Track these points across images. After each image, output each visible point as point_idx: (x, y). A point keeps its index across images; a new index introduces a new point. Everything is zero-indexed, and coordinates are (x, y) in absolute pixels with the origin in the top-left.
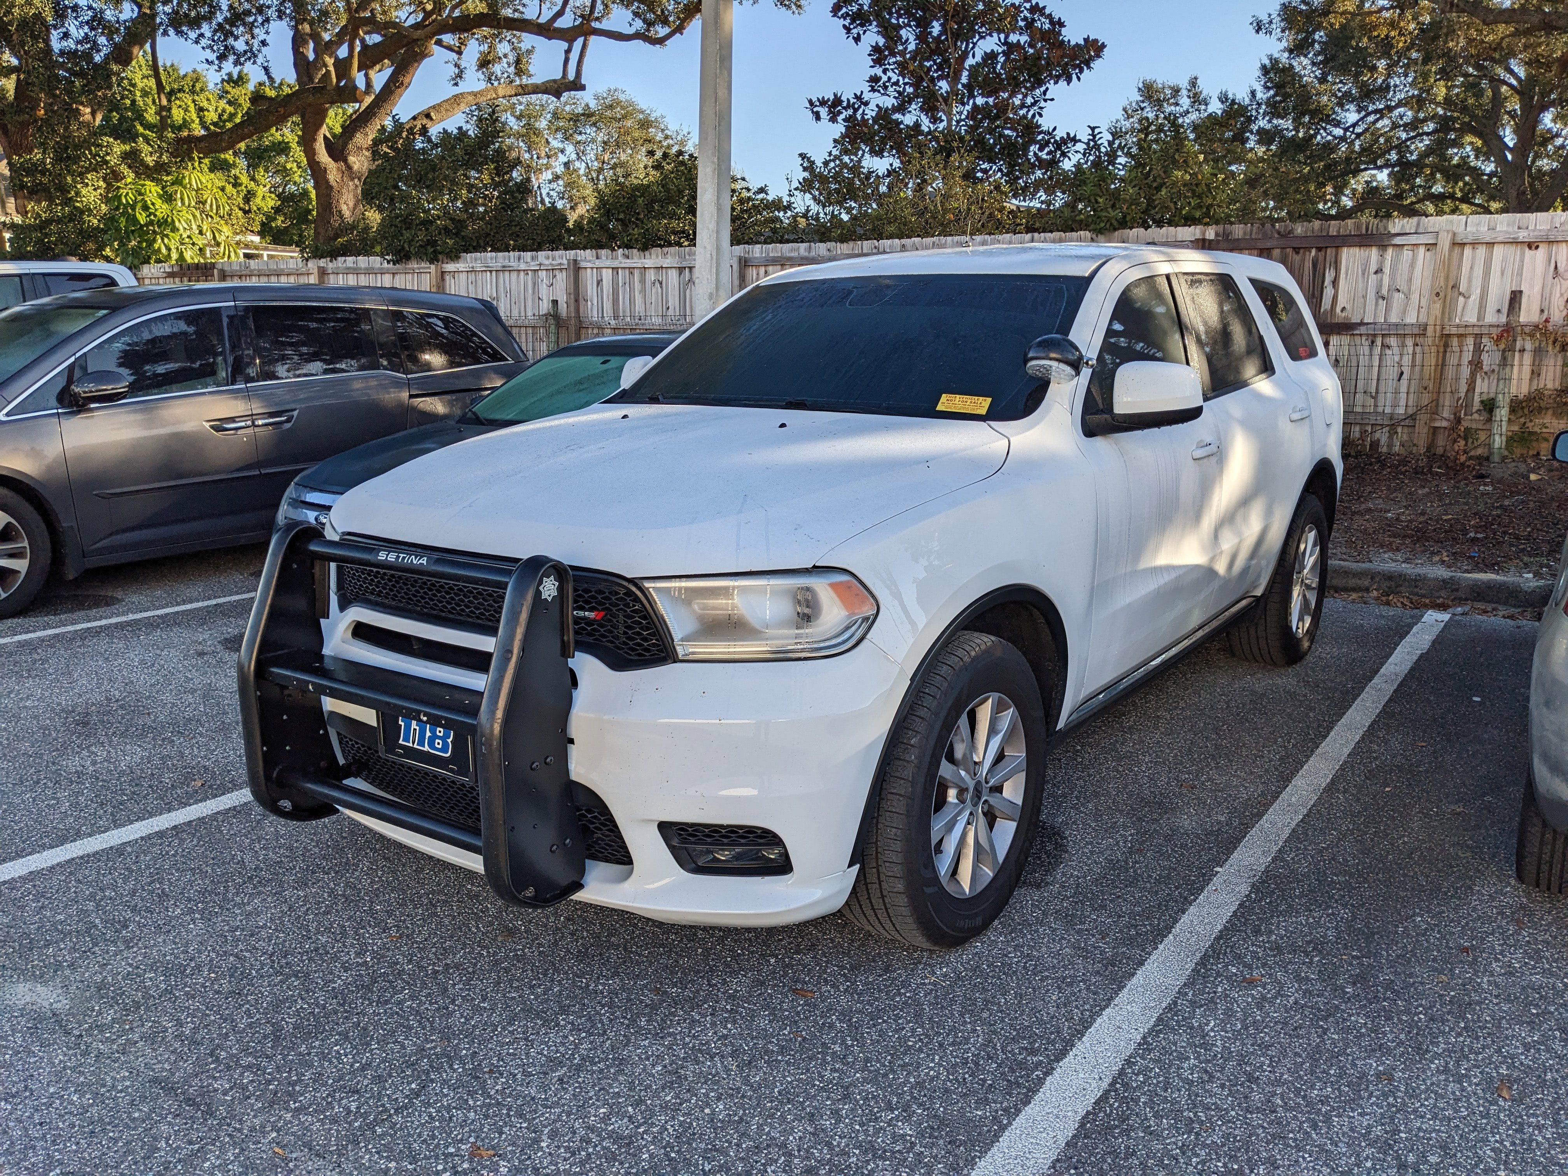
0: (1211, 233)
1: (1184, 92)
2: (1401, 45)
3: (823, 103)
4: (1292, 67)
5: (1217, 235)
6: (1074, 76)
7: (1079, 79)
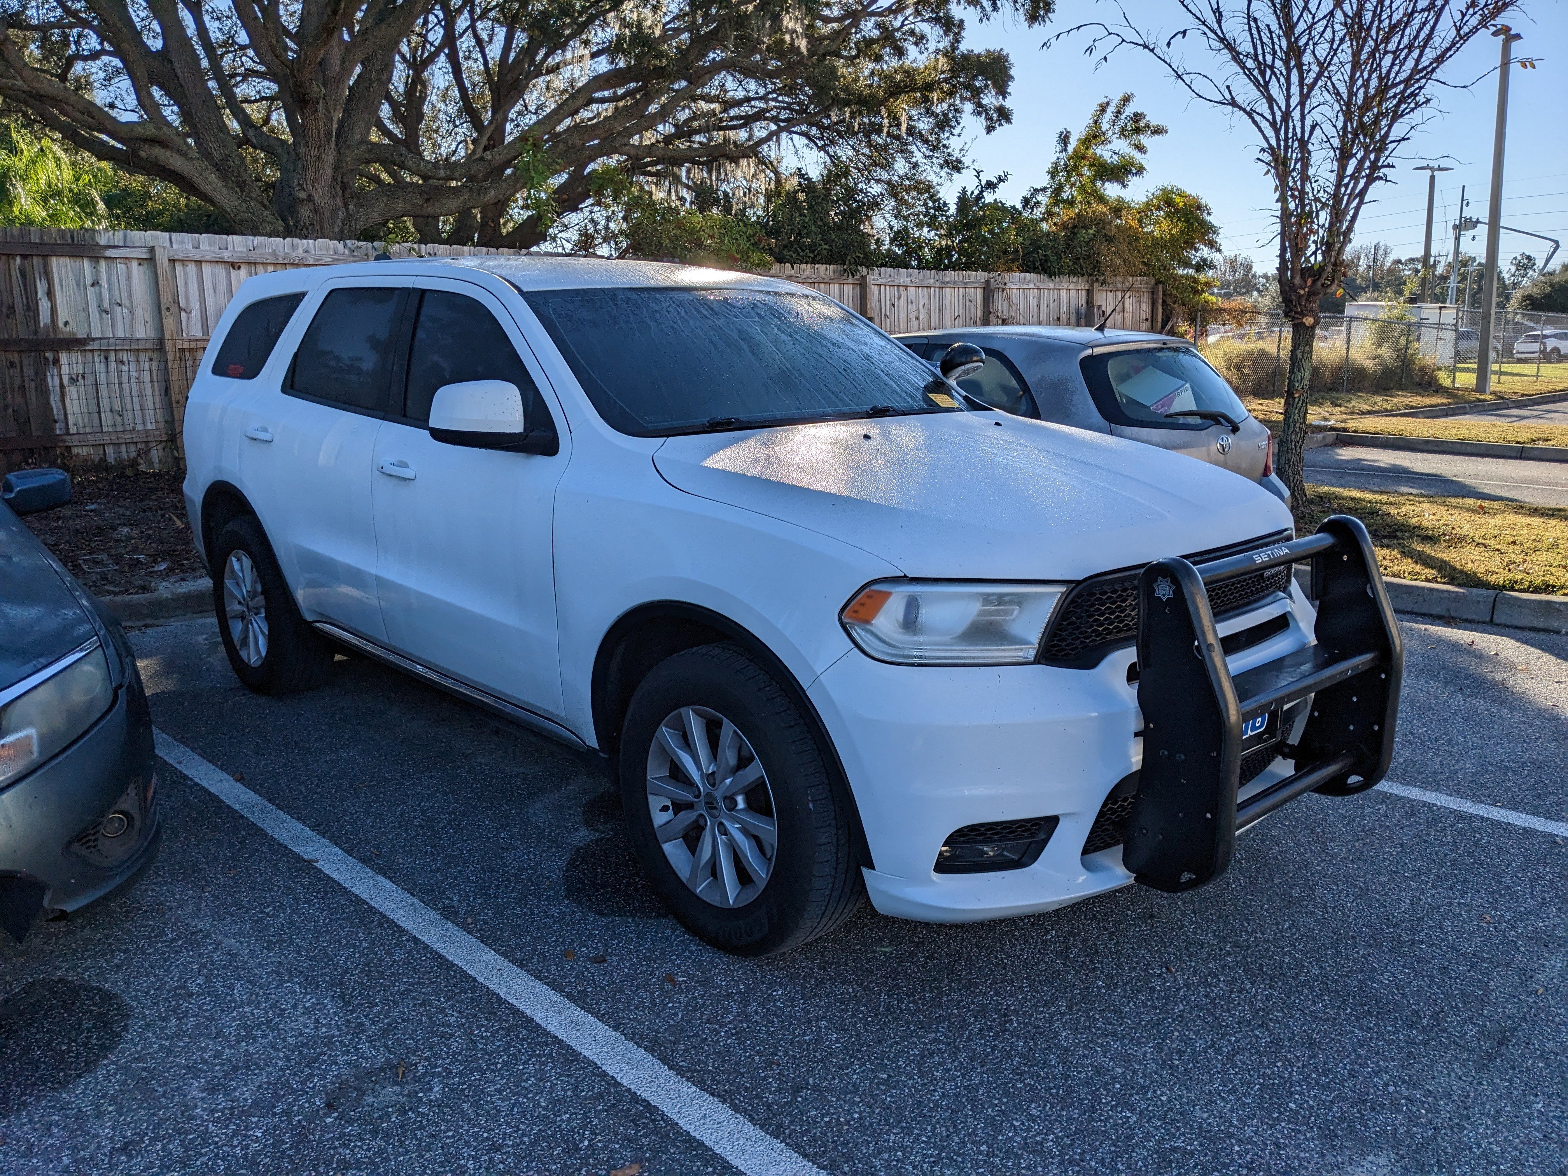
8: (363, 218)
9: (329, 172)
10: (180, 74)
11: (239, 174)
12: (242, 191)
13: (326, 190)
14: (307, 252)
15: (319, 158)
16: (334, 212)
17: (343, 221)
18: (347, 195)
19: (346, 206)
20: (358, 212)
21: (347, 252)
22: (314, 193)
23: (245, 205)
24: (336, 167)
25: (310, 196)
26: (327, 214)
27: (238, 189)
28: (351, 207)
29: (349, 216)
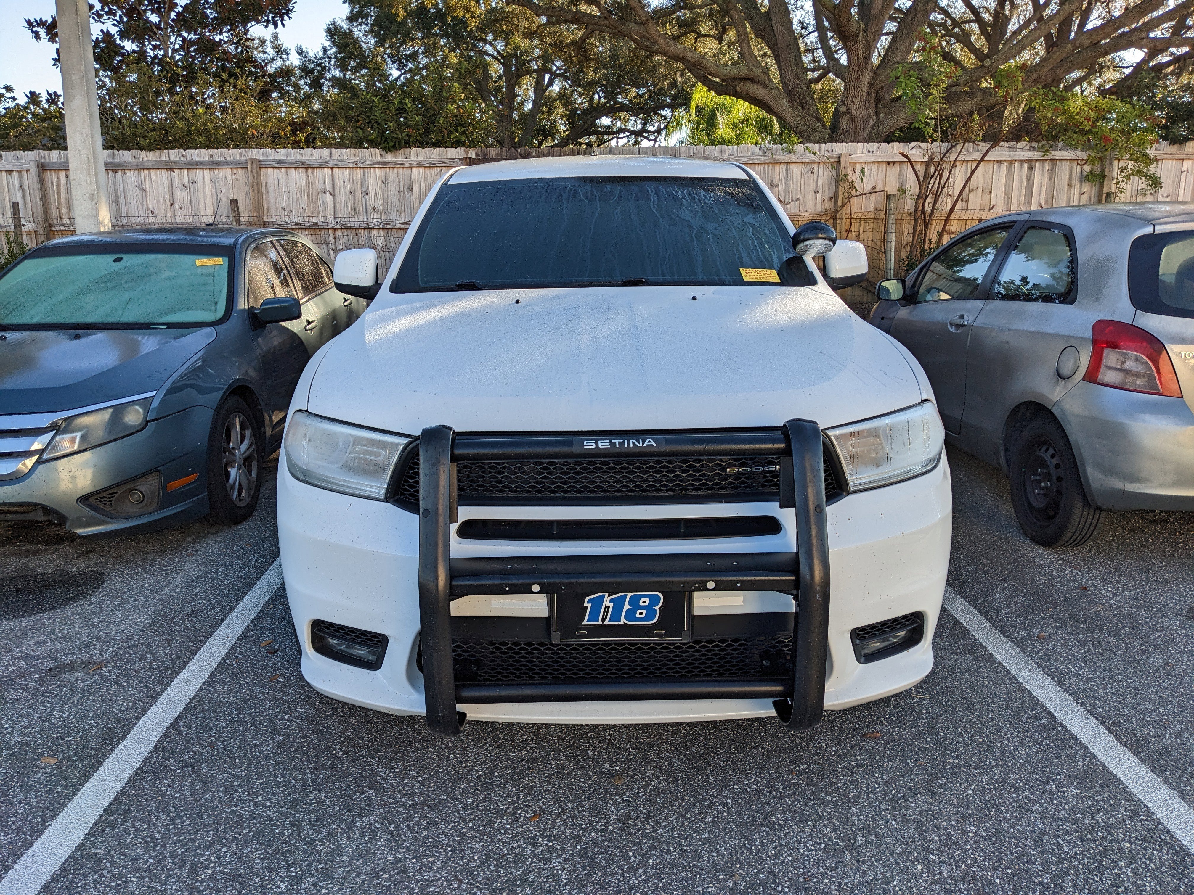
0: (472, 153)
1: (268, 43)
2: (473, 24)
3: (41, 23)
4: (351, 32)
5: (477, 155)
6: (279, 22)
7: (283, 25)
8: (890, 123)
9: (865, 89)
10: (775, 28)
11: (804, 98)
12: (803, 109)
13: (861, 103)
14: (731, 155)
15: (858, 79)
16: (866, 120)
17: (873, 127)
18: (880, 105)
19: (877, 114)
20: (887, 118)
21: (761, 153)
22: (851, 107)
23: (803, 120)
24: (871, 85)
25: (848, 109)
26: (860, 122)
27: (800, 109)
28: (882, 115)
29: (879, 122)
